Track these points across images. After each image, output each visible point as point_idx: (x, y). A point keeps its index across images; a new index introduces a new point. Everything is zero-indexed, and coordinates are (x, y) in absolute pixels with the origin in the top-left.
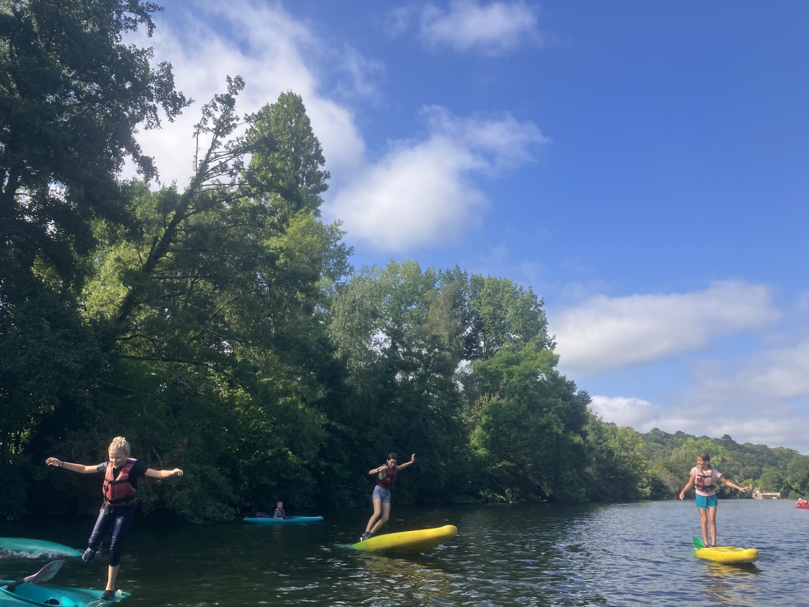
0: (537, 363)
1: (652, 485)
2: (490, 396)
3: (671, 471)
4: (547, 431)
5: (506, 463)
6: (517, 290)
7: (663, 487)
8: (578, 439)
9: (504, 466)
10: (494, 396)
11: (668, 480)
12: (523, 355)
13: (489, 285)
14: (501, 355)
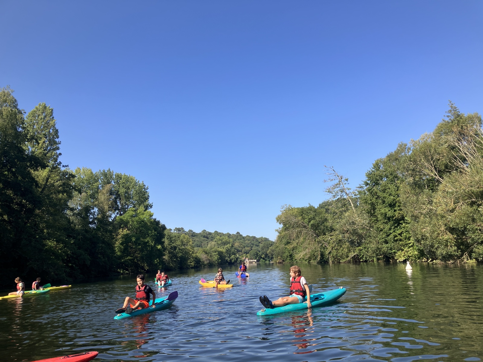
0: (144, 216)
1: (195, 261)
2: (123, 229)
3: (206, 253)
4: (148, 244)
5: (129, 258)
6: (137, 182)
7: (200, 261)
8: (159, 247)
10: (125, 229)
11: (204, 258)
12: (138, 212)
13: (124, 178)
14: (129, 213)
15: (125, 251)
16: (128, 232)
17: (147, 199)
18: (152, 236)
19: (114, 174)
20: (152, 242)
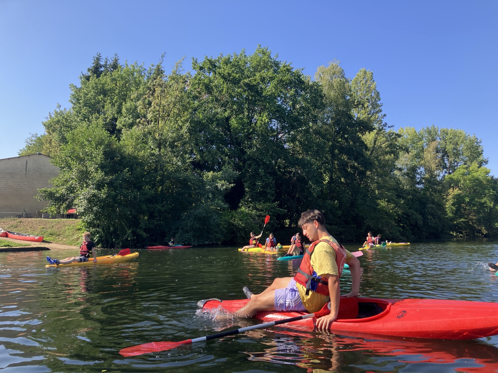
0: (478, 173)
2: (453, 189)
4: (485, 205)
5: (463, 220)
6: (467, 135)
9: (462, 221)
10: (455, 189)
12: (471, 170)
13: (451, 133)
14: (459, 171)
15: (458, 212)
16: (459, 192)
17: (480, 154)
18: (489, 196)
19: (439, 130)
20: (490, 203)
